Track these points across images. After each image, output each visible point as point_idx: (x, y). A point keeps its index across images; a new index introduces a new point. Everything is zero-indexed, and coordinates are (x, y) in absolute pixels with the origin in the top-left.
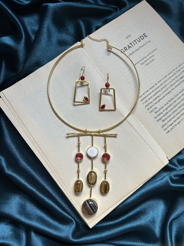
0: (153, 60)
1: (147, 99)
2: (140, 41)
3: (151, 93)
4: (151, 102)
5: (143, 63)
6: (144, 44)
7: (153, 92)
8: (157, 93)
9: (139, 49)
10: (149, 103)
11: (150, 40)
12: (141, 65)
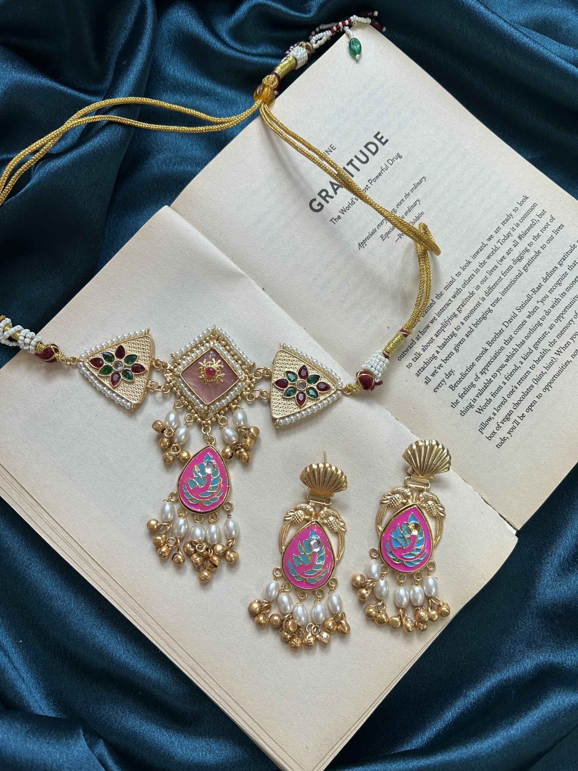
0: (418, 218)
1: (419, 350)
2: (367, 160)
3: (428, 327)
4: (434, 357)
5: (387, 234)
6: (383, 170)
7: (432, 323)
8: (447, 322)
9: (369, 187)
10: (427, 361)
11: (398, 154)
12: (383, 240)
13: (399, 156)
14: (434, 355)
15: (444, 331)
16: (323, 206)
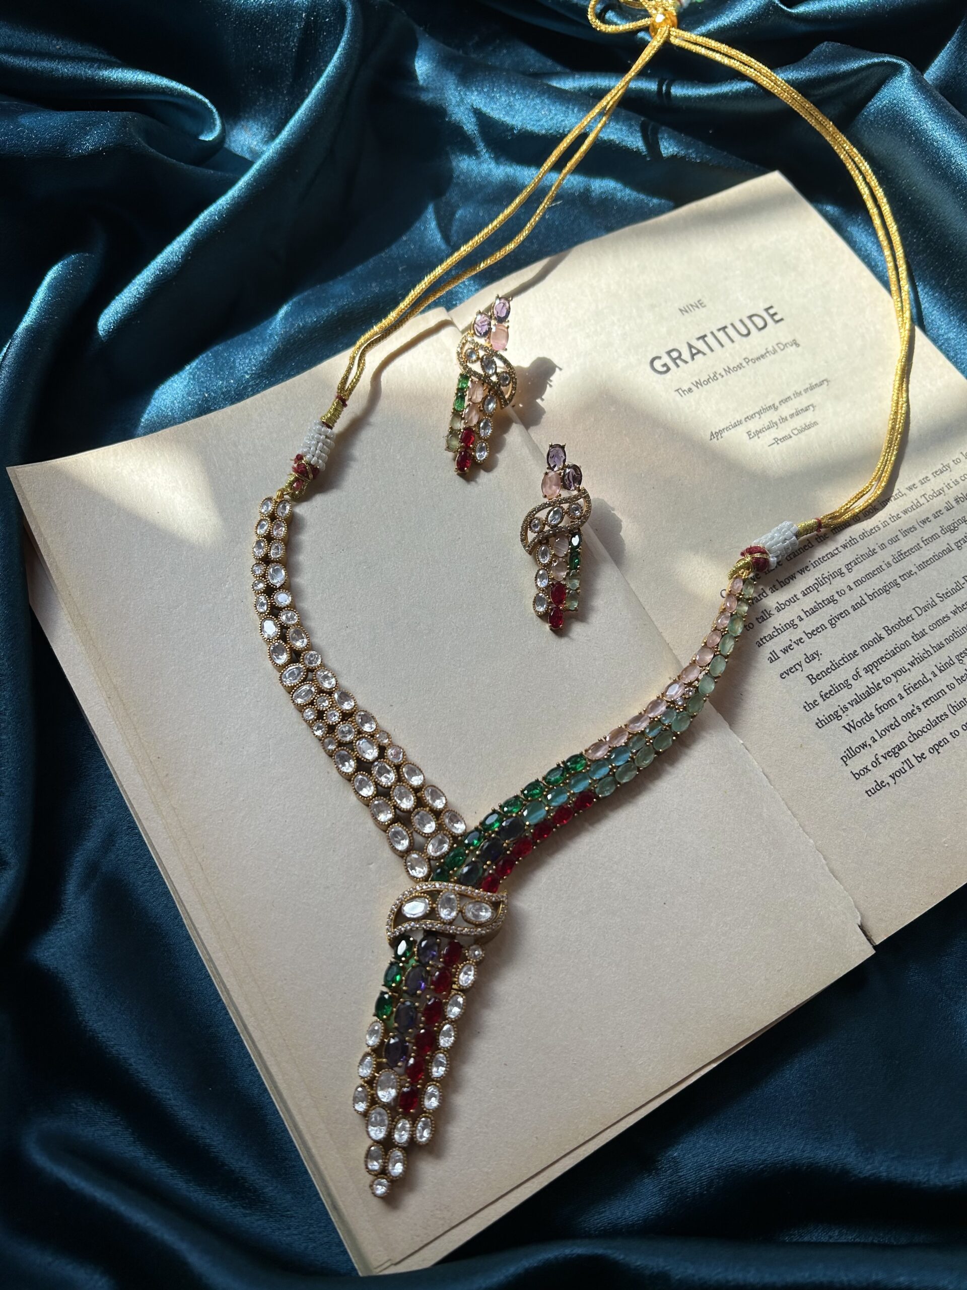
0: (808, 427)
1: (772, 607)
2: (748, 334)
3: (792, 577)
5: (758, 433)
6: (768, 352)
7: (802, 574)
8: (826, 579)
9: (744, 367)
10: (780, 627)
11: (795, 340)
12: (750, 438)
13: (795, 343)
14: (793, 621)
15: (818, 591)
16: (668, 369)
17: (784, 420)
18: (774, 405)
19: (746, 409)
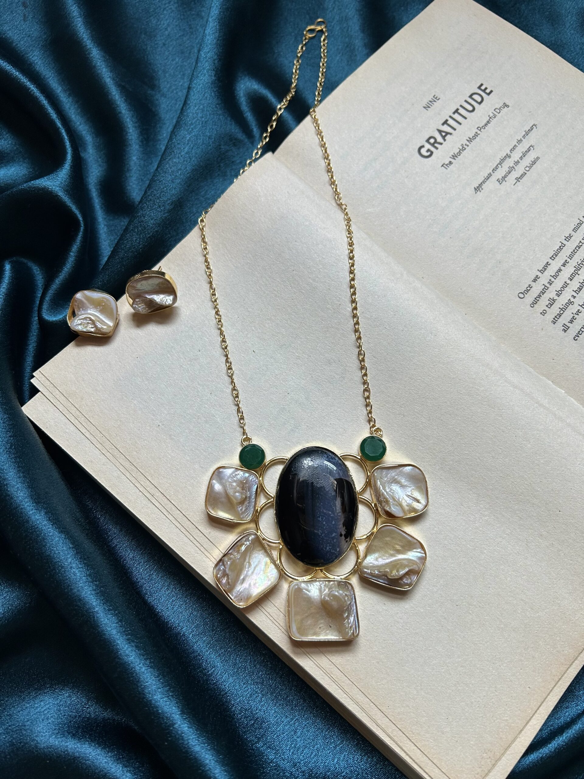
0: (534, 163)
1: (553, 295)
2: (474, 109)
3: (560, 270)
4: (570, 303)
5: (504, 178)
6: (491, 118)
7: (564, 266)
8: (581, 265)
9: (479, 134)
10: (563, 307)
11: (504, 103)
12: (500, 184)
13: (506, 105)
14: (570, 300)
15: (579, 275)
16: (432, 153)
17: (517, 163)
18: (507, 154)
19: (491, 164)
